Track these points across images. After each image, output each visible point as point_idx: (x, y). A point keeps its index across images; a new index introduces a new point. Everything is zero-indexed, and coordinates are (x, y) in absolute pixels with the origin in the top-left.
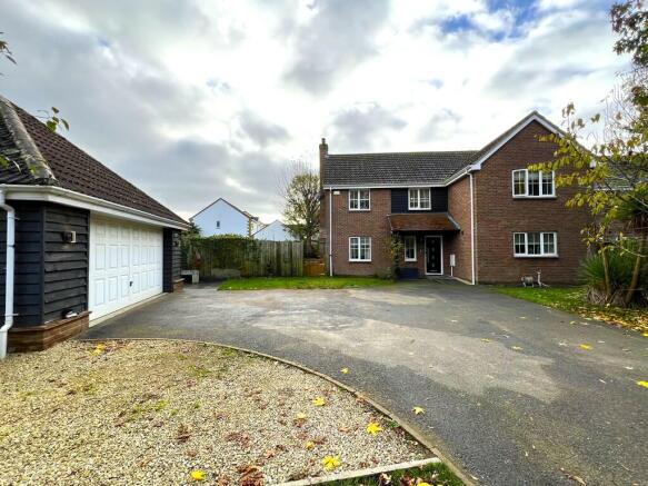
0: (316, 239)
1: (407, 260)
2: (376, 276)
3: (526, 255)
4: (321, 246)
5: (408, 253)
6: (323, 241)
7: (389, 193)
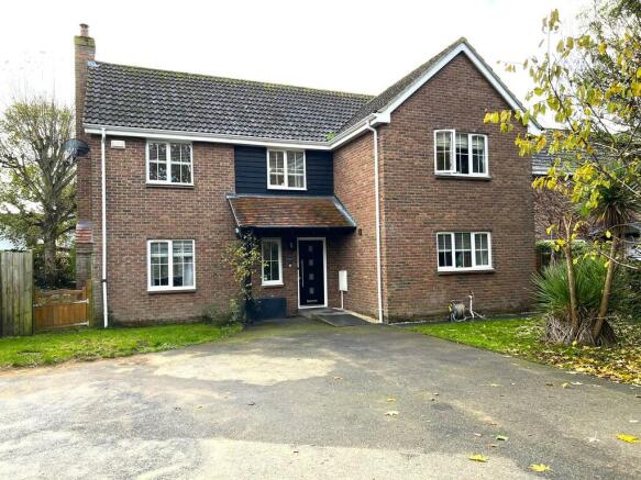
0: (69, 244)
1: (266, 283)
2: (206, 319)
3: (453, 268)
4: (80, 261)
5: (267, 270)
6: (85, 249)
7: (230, 153)
